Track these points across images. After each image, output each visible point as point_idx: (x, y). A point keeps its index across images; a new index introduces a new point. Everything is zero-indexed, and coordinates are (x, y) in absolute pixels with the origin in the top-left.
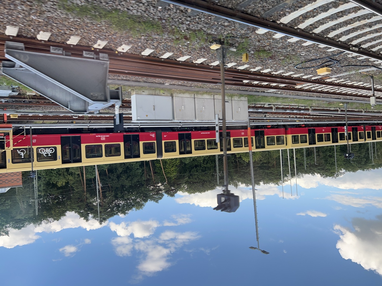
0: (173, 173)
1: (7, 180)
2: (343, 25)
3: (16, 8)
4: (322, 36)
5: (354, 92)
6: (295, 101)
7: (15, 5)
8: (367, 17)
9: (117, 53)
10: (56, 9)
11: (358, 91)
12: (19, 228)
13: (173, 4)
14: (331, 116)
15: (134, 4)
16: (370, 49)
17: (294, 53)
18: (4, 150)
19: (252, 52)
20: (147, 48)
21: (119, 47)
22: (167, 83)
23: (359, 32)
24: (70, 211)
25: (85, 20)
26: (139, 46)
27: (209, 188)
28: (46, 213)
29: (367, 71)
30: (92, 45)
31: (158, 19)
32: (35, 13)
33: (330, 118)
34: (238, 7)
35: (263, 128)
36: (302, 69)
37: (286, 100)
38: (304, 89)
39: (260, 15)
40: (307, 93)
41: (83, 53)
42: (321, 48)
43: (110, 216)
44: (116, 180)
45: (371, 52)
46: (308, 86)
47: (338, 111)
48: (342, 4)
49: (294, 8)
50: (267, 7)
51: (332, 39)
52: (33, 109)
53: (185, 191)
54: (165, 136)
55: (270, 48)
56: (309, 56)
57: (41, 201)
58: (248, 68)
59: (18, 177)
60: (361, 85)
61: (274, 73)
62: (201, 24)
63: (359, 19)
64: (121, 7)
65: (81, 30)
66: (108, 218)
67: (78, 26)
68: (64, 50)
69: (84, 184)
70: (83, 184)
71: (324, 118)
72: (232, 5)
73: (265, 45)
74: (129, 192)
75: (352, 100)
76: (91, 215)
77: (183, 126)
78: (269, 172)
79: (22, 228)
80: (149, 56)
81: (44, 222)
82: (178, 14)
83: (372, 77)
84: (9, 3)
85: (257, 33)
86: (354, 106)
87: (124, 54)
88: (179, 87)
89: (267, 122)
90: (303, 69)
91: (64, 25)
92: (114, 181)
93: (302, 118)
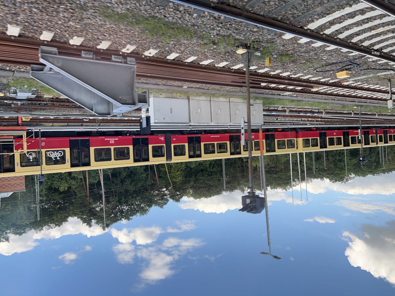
0: (178, 177)
1: (10, 184)
2: (367, 31)
3: (58, 15)
4: (346, 41)
5: (369, 95)
6: (309, 104)
7: (57, 12)
8: (391, 23)
9: (143, 57)
10: (96, 16)
11: (374, 94)
12: (20, 234)
13: (208, 12)
14: (344, 119)
15: (171, 12)
16: (390, 53)
17: (316, 57)
18: (13, 153)
19: (275, 56)
20: (173, 52)
21: (146, 52)
22: (186, 86)
23: (382, 37)
24: (72, 217)
25: (121, 26)
26: (165, 51)
27: (215, 193)
28: (47, 219)
29: (385, 75)
30: (121, 49)
31: (191, 25)
32: (75, 20)
33: (342, 121)
34: (270, 15)
35: (274, 131)
36: (321, 72)
37: (301, 103)
38: (320, 92)
39: (289, 21)
40: (322, 96)
41: (112, 57)
42: (343, 52)
43: (114, 221)
44: (120, 185)
45: (392, 56)
46: (325, 89)
47: (351, 114)
48: (369, 12)
49: (323, 15)
50: (297, 14)
51: (356, 44)
52: (46, 112)
53: (190, 196)
54: (174, 139)
55: (293, 52)
56: (330, 60)
57: (42, 206)
58: (268, 71)
59: (21, 181)
60: (377, 88)
61: (293, 76)
62: (231, 30)
63: (384, 25)
64: (158, 14)
65: (114, 35)
66: (111, 224)
67: (112, 32)
68: (94, 55)
69: (87, 189)
70: (85, 189)
71: (336, 121)
72: (264, 12)
73: (288, 50)
74: (133, 197)
75: (367, 103)
76: (94, 221)
77: (192, 129)
78: (277, 176)
79: (23, 234)
80: (174, 60)
81: (45, 228)
82: (211, 21)
83: (390, 80)
84: (52, 10)
85: (283, 38)
86: (368, 109)
87: (151, 58)
88: (197, 90)
89: (278, 125)
90: (323, 72)
91: (99, 31)
92: (118, 186)
93: (314, 121)
